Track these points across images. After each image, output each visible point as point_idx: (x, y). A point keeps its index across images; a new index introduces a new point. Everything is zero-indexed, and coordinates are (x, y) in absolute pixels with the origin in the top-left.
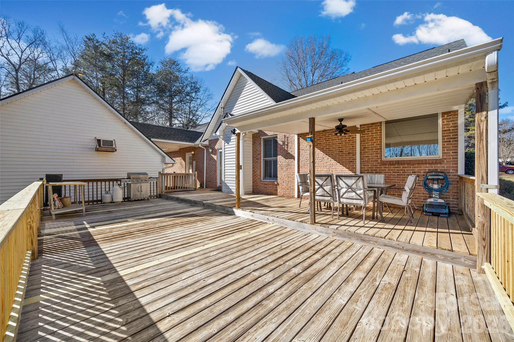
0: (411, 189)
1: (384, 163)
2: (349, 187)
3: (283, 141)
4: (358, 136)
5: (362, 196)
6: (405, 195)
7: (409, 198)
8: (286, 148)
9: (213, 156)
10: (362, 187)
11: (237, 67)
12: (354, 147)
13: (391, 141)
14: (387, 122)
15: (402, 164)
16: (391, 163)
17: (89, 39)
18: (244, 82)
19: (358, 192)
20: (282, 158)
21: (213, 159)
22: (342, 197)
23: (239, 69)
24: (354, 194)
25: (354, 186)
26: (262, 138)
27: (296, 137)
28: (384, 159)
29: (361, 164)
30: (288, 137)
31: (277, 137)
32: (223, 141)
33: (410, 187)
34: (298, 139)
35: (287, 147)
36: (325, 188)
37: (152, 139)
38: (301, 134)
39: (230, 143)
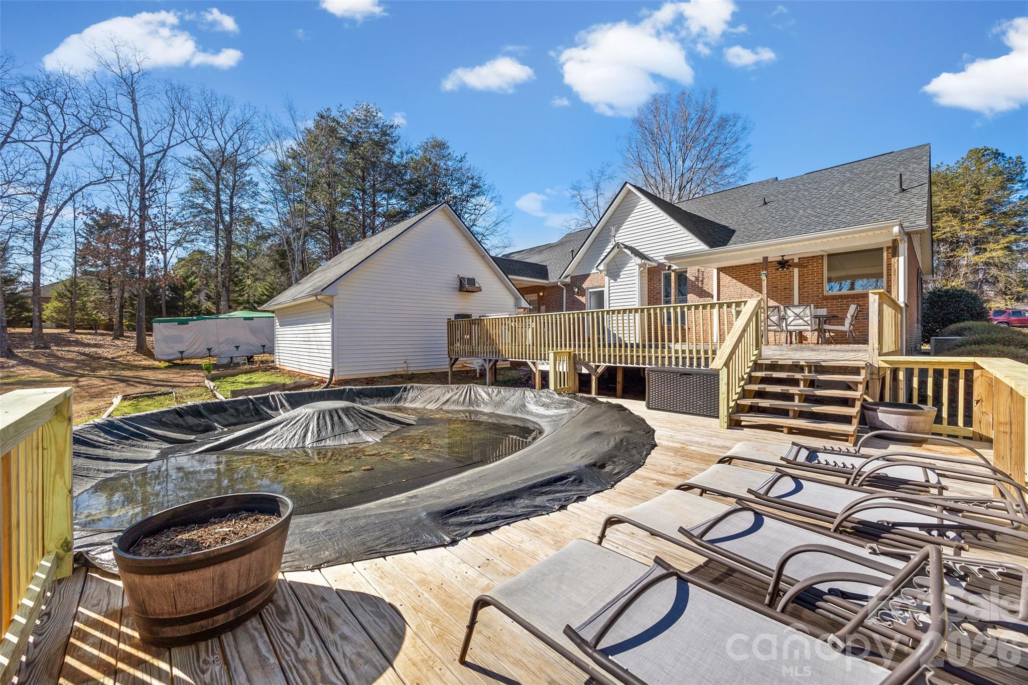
0: (852, 316)
1: (826, 298)
2: (797, 315)
3: (695, 277)
4: (796, 270)
5: (809, 322)
6: (847, 322)
7: (851, 324)
8: (700, 285)
9: (580, 298)
10: (809, 314)
11: (626, 183)
12: (791, 283)
13: (834, 275)
14: (829, 255)
15: (846, 299)
16: (834, 298)
17: (322, 117)
18: (635, 201)
19: (806, 319)
20: (695, 296)
21: (579, 301)
22: (789, 325)
23: (628, 185)
24: (801, 321)
25: (802, 314)
26: (663, 272)
27: (715, 271)
28: (825, 293)
29: (799, 300)
30: (703, 272)
31: (686, 272)
32: (607, 278)
33: (852, 314)
34: (718, 273)
35: (702, 284)
36: (772, 318)
37: (509, 276)
38: (722, 268)
39: (618, 280)
